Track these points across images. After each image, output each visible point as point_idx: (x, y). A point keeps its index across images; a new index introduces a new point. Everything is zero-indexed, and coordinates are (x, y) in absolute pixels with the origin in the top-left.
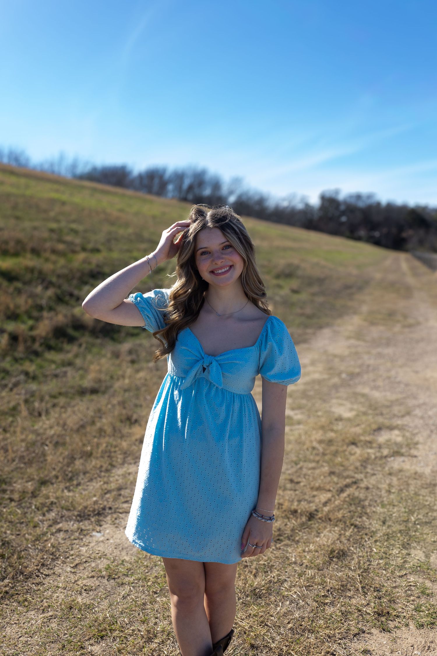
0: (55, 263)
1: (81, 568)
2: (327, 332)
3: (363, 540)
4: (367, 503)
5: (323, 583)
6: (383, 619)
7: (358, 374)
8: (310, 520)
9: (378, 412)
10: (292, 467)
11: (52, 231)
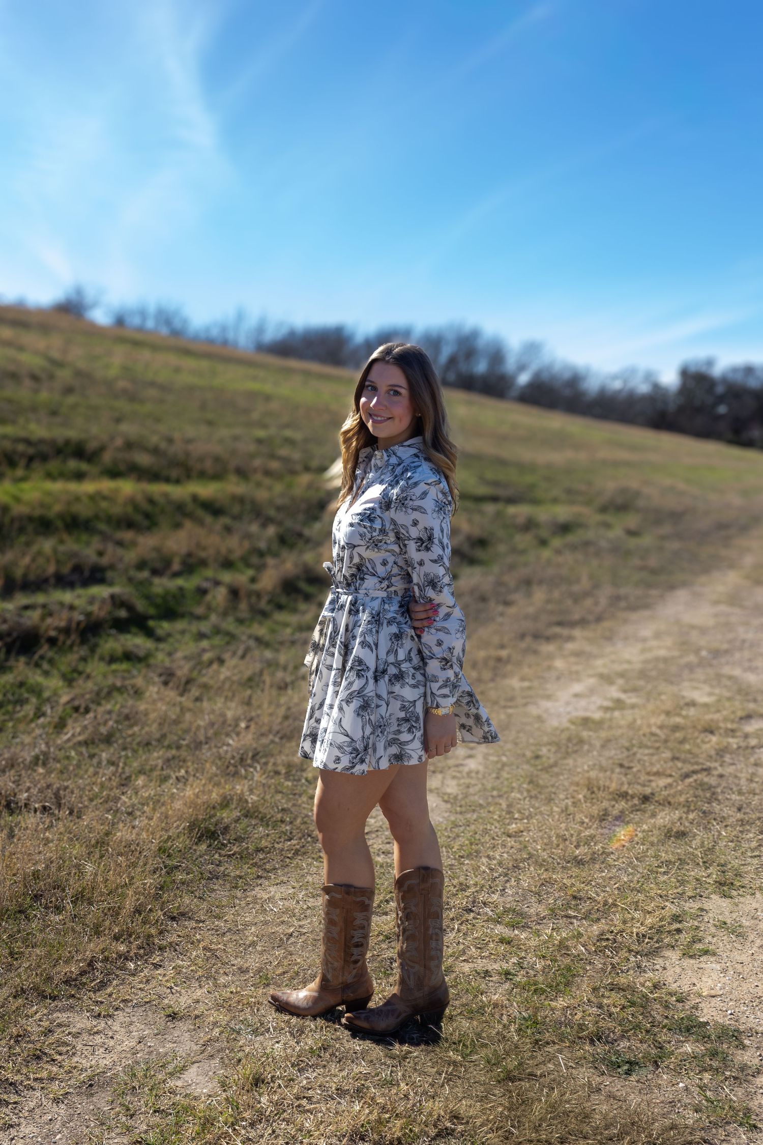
0: (270, 488)
2: (682, 595)
3: (710, 825)
4: (719, 790)
5: (657, 857)
6: (725, 888)
7: (727, 652)
8: (643, 803)
9: (750, 697)
10: (622, 752)
11: (259, 441)
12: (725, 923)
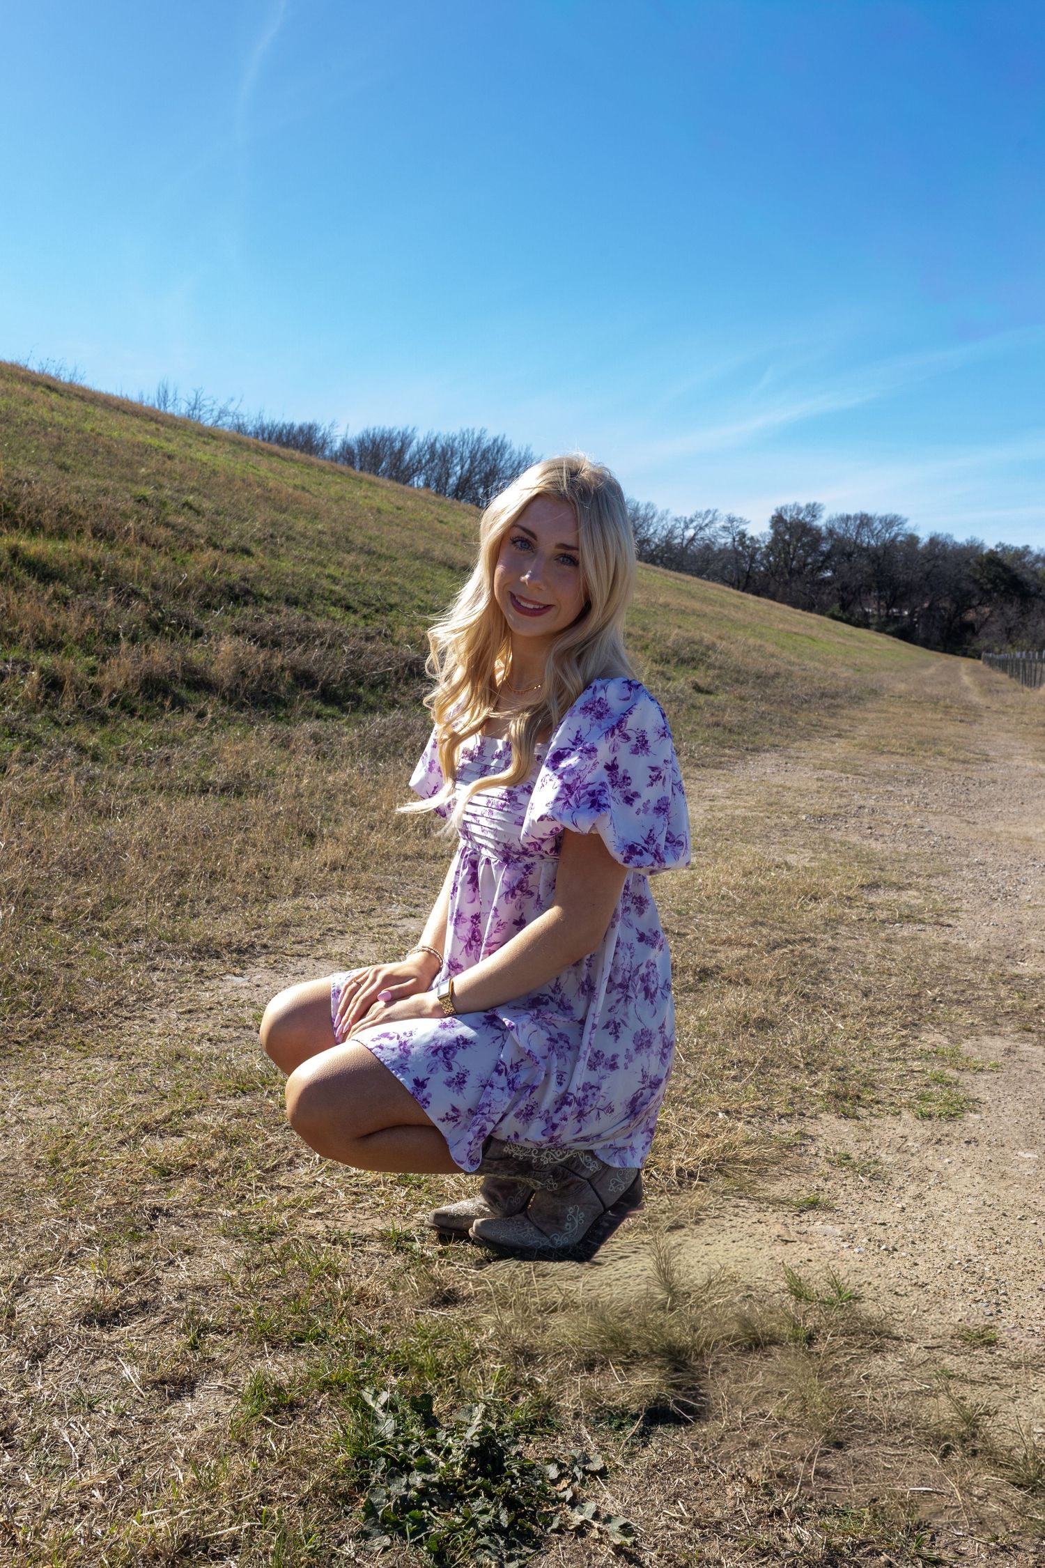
0: (146, 560)
1: (202, 1015)
2: (770, 758)
3: (817, 1014)
4: (831, 967)
6: (846, 1104)
7: (836, 817)
9: (874, 865)
12: (848, 1158)
